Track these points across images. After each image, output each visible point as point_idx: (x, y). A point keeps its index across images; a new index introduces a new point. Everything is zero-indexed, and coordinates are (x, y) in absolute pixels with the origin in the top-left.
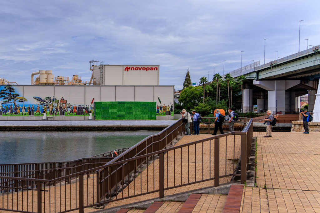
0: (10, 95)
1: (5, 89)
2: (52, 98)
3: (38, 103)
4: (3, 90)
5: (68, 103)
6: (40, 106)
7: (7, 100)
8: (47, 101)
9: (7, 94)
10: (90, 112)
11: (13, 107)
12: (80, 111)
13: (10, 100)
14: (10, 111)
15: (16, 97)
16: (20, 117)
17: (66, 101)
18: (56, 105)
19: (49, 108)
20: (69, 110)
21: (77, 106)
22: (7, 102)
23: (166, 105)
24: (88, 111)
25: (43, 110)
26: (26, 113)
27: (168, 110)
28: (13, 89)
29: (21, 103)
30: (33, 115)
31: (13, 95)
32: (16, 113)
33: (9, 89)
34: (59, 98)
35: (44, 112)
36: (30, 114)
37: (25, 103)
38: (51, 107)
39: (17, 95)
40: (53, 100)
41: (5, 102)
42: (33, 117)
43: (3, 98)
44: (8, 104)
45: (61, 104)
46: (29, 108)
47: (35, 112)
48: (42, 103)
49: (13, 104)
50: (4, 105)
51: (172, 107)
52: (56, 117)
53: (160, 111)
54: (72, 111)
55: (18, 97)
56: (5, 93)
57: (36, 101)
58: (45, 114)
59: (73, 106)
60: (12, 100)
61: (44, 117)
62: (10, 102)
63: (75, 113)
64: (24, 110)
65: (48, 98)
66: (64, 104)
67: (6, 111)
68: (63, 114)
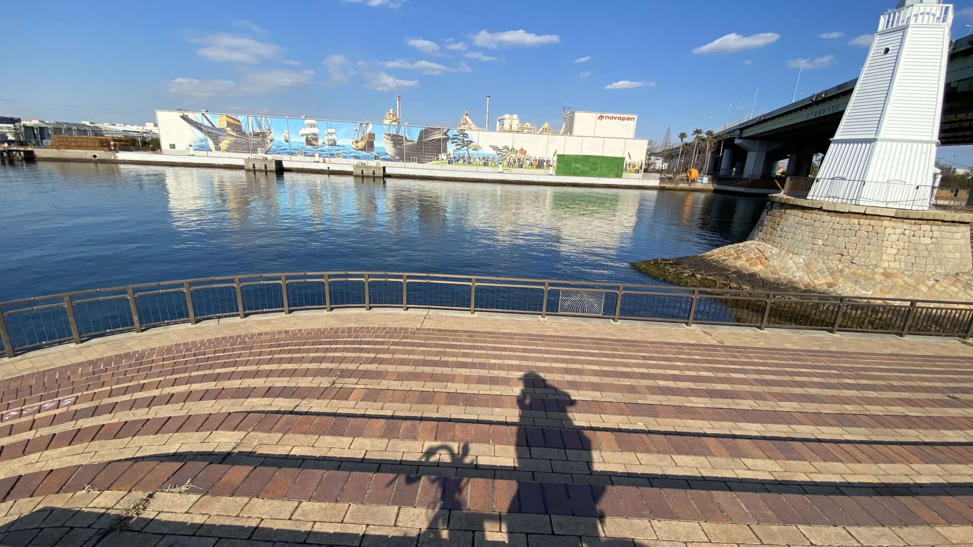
0: (463, 141)
1: (458, 134)
2: (510, 148)
3: (495, 152)
4: (456, 135)
5: (527, 154)
6: (497, 156)
7: (459, 147)
8: (504, 151)
9: (459, 140)
10: (552, 166)
11: (466, 156)
12: (540, 164)
13: (463, 147)
14: (462, 160)
15: (469, 144)
16: (474, 168)
17: (526, 152)
18: (514, 155)
19: (506, 158)
20: (528, 162)
21: (538, 158)
22: (459, 149)
23: (636, 162)
24: (549, 165)
25: (500, 160)
26: (481, 163)
27: (637, 168)
28: (467, 135)
29: (476, 152)
30: (488, 166)
31: (467, 142)
32: (469, 163)
33: (462, 134)
34: (518, 148)
35: (501, 164)
36: (485, 165)
37: (480, 151)
38: (508, 158)
39: (471, 142)
40: (511, 150)
41: (457, 149)
42: (487, 169)
43: (455, 144)
44: (461, 152)
45: (519, 155)
46: (484, 158)
47: (490, 163)
48: (499, 152)
49: (466, 152)
50: (456, 152)
51: (642, 164)
52: (513, 170)
53: (628, 168)
54: (531, 164)
55: (472, 144)
56: (457, 138)
57: (493, 150)
58: (501, 166)
59: (533, 157)
60: (466, 148)
61: (500, 169)
62: (463, 149)
63: (535, 167)
64: (477, 160)
65: (506, 147)
66: (523, 156)
67: (458, 160)
68: (522, 167)
